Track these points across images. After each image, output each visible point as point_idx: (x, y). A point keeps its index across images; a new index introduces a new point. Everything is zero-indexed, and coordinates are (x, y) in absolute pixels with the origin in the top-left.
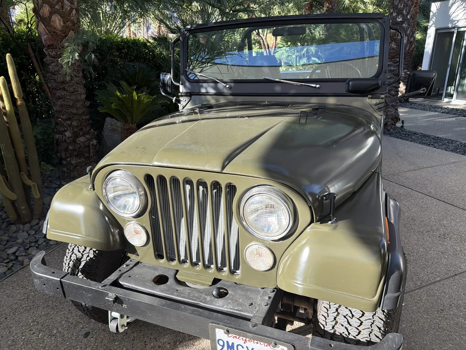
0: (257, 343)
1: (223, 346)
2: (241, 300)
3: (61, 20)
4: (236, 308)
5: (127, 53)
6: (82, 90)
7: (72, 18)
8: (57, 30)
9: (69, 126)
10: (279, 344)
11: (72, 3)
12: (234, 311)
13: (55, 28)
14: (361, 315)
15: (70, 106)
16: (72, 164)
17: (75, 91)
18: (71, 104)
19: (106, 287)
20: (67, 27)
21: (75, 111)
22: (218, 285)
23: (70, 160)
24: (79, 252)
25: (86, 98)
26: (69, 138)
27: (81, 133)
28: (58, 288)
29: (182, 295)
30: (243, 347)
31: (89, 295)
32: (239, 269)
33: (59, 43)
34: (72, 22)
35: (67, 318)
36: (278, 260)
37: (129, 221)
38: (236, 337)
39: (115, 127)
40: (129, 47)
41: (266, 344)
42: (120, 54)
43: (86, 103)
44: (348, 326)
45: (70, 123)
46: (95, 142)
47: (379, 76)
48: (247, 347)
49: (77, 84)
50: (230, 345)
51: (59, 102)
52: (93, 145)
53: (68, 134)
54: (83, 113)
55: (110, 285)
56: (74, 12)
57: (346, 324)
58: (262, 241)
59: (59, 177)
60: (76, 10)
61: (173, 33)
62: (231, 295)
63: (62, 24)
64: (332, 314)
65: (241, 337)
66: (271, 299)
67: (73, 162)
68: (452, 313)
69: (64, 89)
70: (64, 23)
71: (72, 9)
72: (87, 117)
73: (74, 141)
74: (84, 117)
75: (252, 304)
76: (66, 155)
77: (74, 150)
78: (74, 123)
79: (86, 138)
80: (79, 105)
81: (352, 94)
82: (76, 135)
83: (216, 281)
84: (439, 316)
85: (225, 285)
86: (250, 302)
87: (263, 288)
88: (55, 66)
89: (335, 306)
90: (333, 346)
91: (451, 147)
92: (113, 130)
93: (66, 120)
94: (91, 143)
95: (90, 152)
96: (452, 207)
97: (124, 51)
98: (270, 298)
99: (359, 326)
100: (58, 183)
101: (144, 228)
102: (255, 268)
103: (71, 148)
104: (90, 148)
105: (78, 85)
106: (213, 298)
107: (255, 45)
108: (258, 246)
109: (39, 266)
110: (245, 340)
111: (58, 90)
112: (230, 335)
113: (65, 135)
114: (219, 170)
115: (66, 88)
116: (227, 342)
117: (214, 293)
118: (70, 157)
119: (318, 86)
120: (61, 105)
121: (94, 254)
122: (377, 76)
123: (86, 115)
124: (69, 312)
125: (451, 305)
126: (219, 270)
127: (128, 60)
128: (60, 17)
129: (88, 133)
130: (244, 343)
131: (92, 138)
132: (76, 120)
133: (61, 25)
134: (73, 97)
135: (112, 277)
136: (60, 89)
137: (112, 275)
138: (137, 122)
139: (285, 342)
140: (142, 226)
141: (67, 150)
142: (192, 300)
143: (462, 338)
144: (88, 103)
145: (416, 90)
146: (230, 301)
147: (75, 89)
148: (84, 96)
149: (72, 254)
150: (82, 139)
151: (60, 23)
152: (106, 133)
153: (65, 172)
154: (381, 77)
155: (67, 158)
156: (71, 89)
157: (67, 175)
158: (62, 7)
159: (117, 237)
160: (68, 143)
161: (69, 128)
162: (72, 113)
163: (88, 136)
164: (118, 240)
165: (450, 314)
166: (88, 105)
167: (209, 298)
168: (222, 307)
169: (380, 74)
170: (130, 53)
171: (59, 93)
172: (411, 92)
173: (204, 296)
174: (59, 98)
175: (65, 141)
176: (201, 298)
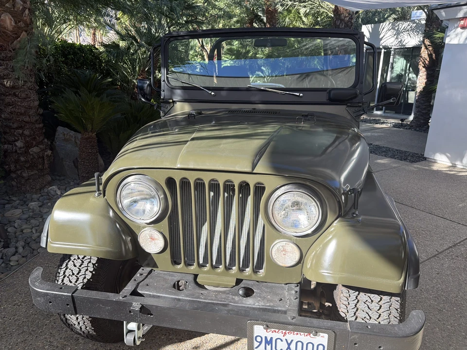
0: (297, 334)
1: (261, 343)
2: (269, 297)
3: (13, 19)
4: (268, 305)
5: (73, 60)
6: (34, 96)
7: (25, 18)
8: (8, 30)
9: (20, 135)
10: (319, 332)
11: (25, 2)
12: (266, 307)
13: (5, 28)
14: (379, 300)
15: (21, 114)
16: (23, 177)
17: (27, 97)
18: (23, 111)
19: (127, 298)
20: (19, 28)
21: (27, 119)
22: (242, 285)
23: (21, 173)
24: (75, 266)
25: (39, 105)
26: (21, 148)
27: (34, 143)
28: (68, 305)
29: (209, 298)
30: (282, 341)
31: (107, 308)
32: (262, 269)
33: (10, 44)
34: (25, 22)
35: (50, 342)
36: (304, 255)
37: (144, 227)
38: (275, 331)
39: (68, 137)
40: (75, 54)
41: (306, 334)
42: (66, 59)
43: (39, 110)
44: (368, 311)
45: (21, 132)
46: (49, 152)
47: (356, 86)
48: (286, 340)
49: (29, 89)
50: (269, 340)
51: (9, 109)
52: (47, 155)
53: (19, 144)
54: (36, 121)
55: (131, 294)
56: (27, 12)
57: (366, 309)
58: (289, 238)
59: (6, 192)
60: (29, 10)
61: (123, 40)
62: (257, 293)
63: (13, 23)
64: (353, 302)
65: (281, 331)
66: (298, 293)
67: (24, 175)
68: (423, 296)
69: (14, 94)
70: (16, 23)
71: (24, 9)
72: (41, 125)
73: (26, 152)
74: (37, 126)
75: (281, 300)
76: (15, 167)
77: (26, 162)
78: (27, 132)
79: (41, 148)
80: (32, 112)
81: (332, 103)
82: (28, 146)
83: (239, 281)
84: (415, 301)
85: (249, 284)
86: (279, 298)
87: (287, 284)
88: (3, 69)
89: (355, 294)
90: (369, 327)
91: (390, 154)
92: (66, 140)
93: (17, 128)
94: (46, 153)
95: (44, 164)
96: (403, 206)
97: (70, 56)
98: (296, 292)
99: (379, 310)
100: (7, 198)
101: (162, 233)
102: (281, 264)
103: (22, 159)
104: (44, 159)
105: (31, 91)
106: (241, 298)
107: (197, 57)
108: (285, 243)
109: (41, 283)
110: (285, 333)
111: (7, 95)
112: (268, 331)
113: (15, 145)
114: (249, 170)
115: (17, 93)
116: (266, 337)
117: (241, 292)
118: (20, 170)
119: (301, 95)
120: (11, 113)
121: (93, 267)
122: (354, 86)
123: (39, 124)
124: (50, 336)
125: (421, 290)
126: (241, 270)
127: (74, 66)
128: (10, 17)
129: (41, 143)
130: (284, 336)
131: (46, 149)
132: (28, 128)
133: (11, 25)
134: (25, 104)
135: (129, 287)
136: (10, 94)
137: (128, 285)
138: (97, 130)
139: (325, 329)
140: (160, 232)
141: (17, 161)
142: (221, 301)
143: (436, 317)
144: (41, 111)
145: (387, 100)
146: (259, 298)
147: (27, 95)
148: (37, 103)
149: (66, 269)
150: (35, 150)
151: (11, 23)
152: (58, 143)
153: (13, 186)
154: (358, 87)
155: (18, 170)
156: (23, 95)
157: (16, 189)
158: (14, 6)
159: (130, 245)
160: (18, 153)
161: (20, 138)
162: (24, 121)
163: (41, 146)
164: (131, 249)
165: (423, 298)
166: (41, 113)
167: (237, 298)
168: (254, 305)
169: (357, 85)
170: (76, 59)
171: (8, 99)
172: (383, 101)
173: (231, 296)
174: (9, 104)
175: (16, 151)
176: (229, 299)
